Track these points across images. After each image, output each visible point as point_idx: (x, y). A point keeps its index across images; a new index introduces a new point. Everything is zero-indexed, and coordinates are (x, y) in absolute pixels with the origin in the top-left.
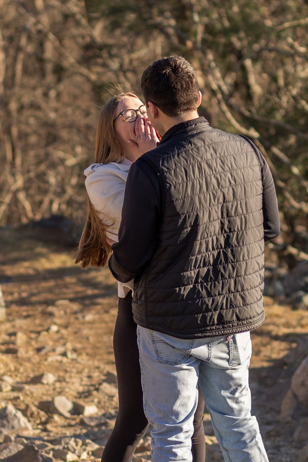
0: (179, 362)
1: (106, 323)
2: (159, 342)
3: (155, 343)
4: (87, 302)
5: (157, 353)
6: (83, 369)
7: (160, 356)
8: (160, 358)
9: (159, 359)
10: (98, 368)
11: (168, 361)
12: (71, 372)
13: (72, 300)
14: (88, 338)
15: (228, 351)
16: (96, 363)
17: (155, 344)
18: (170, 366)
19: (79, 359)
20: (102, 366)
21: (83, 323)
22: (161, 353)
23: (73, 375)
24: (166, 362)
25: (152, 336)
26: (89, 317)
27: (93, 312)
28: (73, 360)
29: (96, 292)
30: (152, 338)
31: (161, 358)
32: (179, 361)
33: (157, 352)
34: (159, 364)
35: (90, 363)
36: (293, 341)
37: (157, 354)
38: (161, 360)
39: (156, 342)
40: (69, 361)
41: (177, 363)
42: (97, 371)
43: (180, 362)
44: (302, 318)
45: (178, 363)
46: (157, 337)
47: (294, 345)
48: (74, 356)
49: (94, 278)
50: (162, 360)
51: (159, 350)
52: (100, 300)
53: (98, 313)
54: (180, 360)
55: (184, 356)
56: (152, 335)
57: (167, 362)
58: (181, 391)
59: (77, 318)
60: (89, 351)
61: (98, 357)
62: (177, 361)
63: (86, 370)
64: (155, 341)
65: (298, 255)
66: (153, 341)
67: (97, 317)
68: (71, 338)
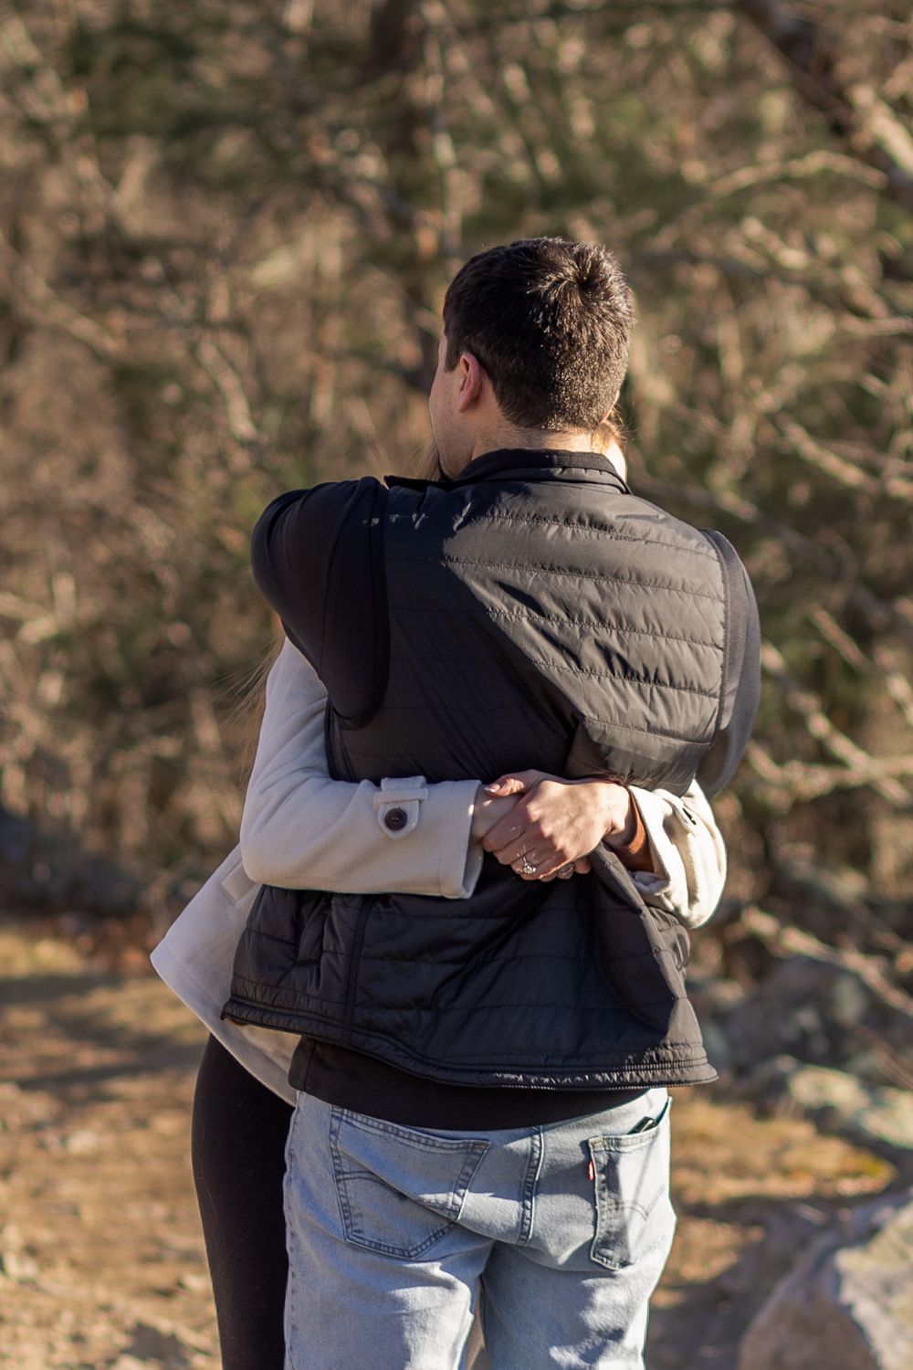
0: (415, 1252)
1: (138, 1159)
2: (356, 1175)
3: (344, 1179)
4: (78, 1091)
5: (347, 1214)
6: (57, 1313)
7: (356, 1224)
8: (356, 1231)
9: (351, 1237)
10: (106, 1308)
11: (381, 1245)
12: (17, 1322)
13: (27, 1085)
14: (75, 1211)
15: (591, 1215)
16: (102, 1294)
17: (341, 1185)
18: (386, 1261)
19: (46, 1281)
20: (120, 1301)
21: (65, 1161)
22: (360, 1215)
23: (22, 1331)
24: (373, 1245)
25: (334, 1157)
26: (83, 1140)
27: (97, 1123)
28: (26, 1283)
29: (108, 1057)
30: (335, 1164)
31: (359, 1231)
32: (416, 1249)
33: (346, 1210)
34: (349, 1254)
35: (82, 1292)
36: (754, 1222)
37: (346, 1218)
38: (358, 1240)
39: (346, 1176)
40: (11, 1285)
41: (409, 1252)
42: (103, 1317)
43: (419, 1250)
44: (786, 1145)
45: (412, 1253)
46: (351, 1160)
47: (756, 1234)
48: (29, 1269)
49: (102, 1013)
50: (361, 1238)
51: (352, 1203)
52: (121, 1086)
53: (113, 1126)
54: (420, 1247)
55: (431, 1234)
56: (335, 1154)
57: (376, 1248)
58: (413, 1349)
59: (42, 1146)
60: (79, 1252)
61: (109, 1274)
62: (410, 1248)
63: (68, 1318)
64: (344, 1173)
65: (778, 937)
66: (338, 1173)
67: (108, 1141)
68: (21, 1209)
